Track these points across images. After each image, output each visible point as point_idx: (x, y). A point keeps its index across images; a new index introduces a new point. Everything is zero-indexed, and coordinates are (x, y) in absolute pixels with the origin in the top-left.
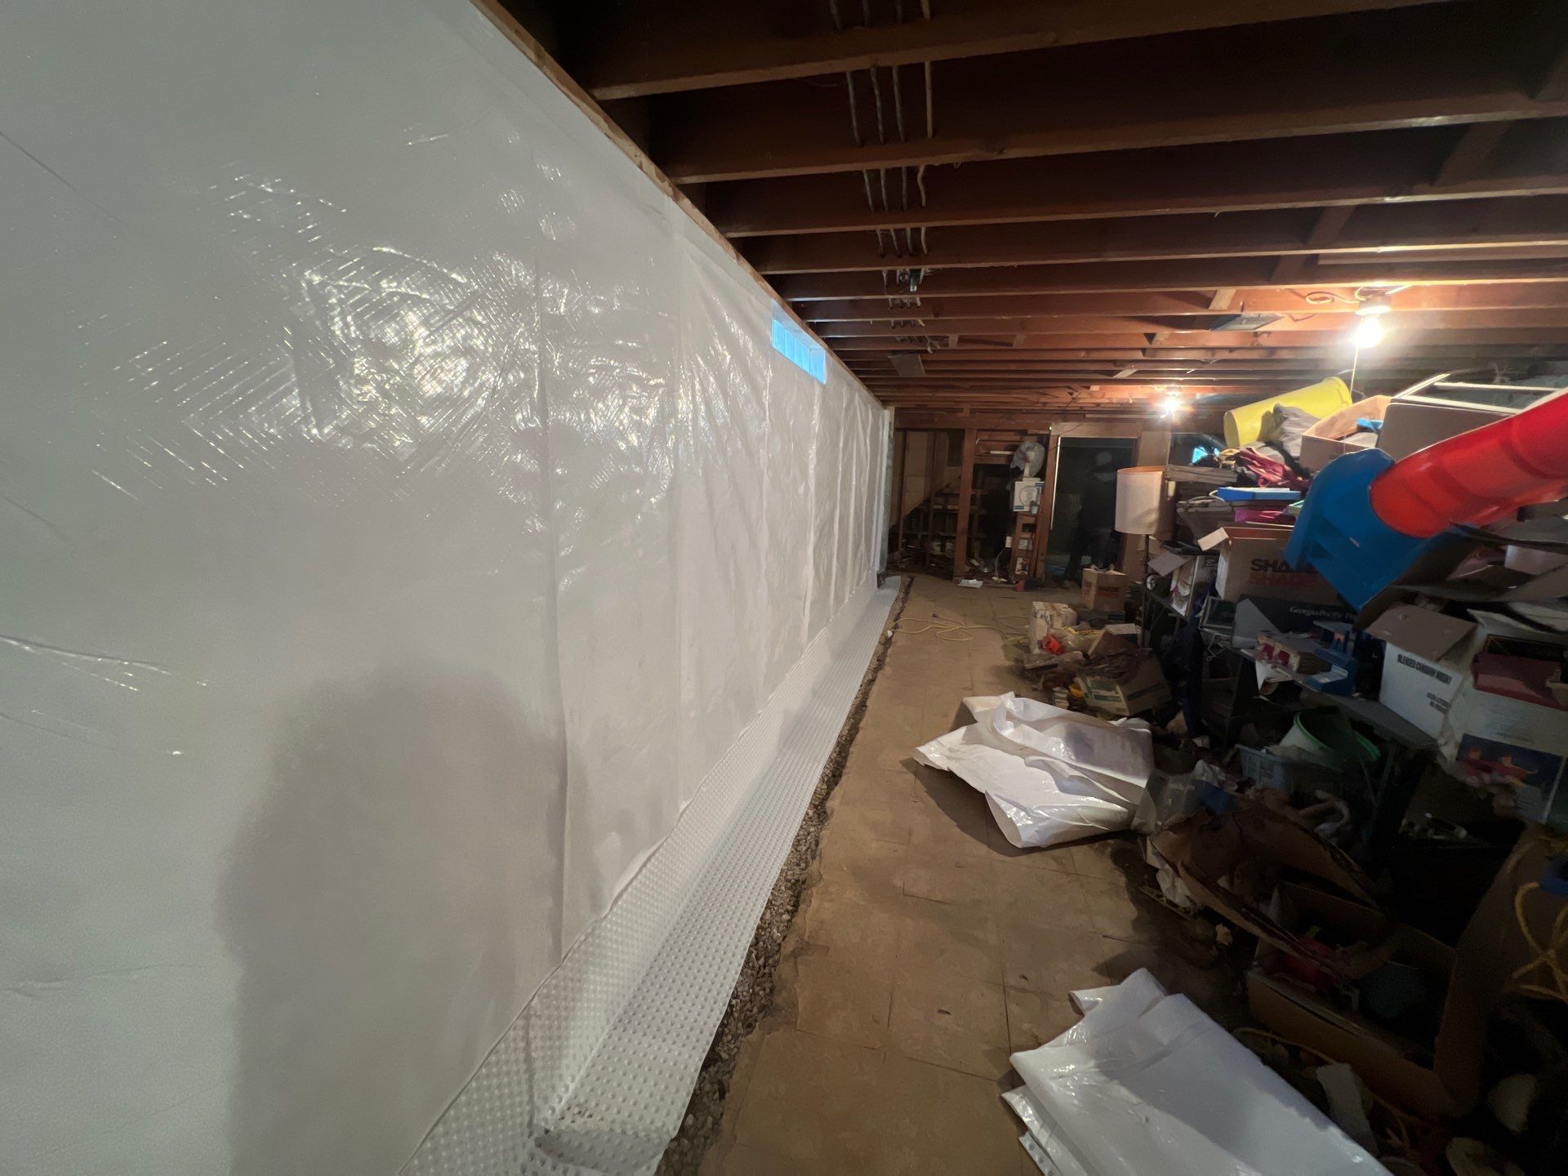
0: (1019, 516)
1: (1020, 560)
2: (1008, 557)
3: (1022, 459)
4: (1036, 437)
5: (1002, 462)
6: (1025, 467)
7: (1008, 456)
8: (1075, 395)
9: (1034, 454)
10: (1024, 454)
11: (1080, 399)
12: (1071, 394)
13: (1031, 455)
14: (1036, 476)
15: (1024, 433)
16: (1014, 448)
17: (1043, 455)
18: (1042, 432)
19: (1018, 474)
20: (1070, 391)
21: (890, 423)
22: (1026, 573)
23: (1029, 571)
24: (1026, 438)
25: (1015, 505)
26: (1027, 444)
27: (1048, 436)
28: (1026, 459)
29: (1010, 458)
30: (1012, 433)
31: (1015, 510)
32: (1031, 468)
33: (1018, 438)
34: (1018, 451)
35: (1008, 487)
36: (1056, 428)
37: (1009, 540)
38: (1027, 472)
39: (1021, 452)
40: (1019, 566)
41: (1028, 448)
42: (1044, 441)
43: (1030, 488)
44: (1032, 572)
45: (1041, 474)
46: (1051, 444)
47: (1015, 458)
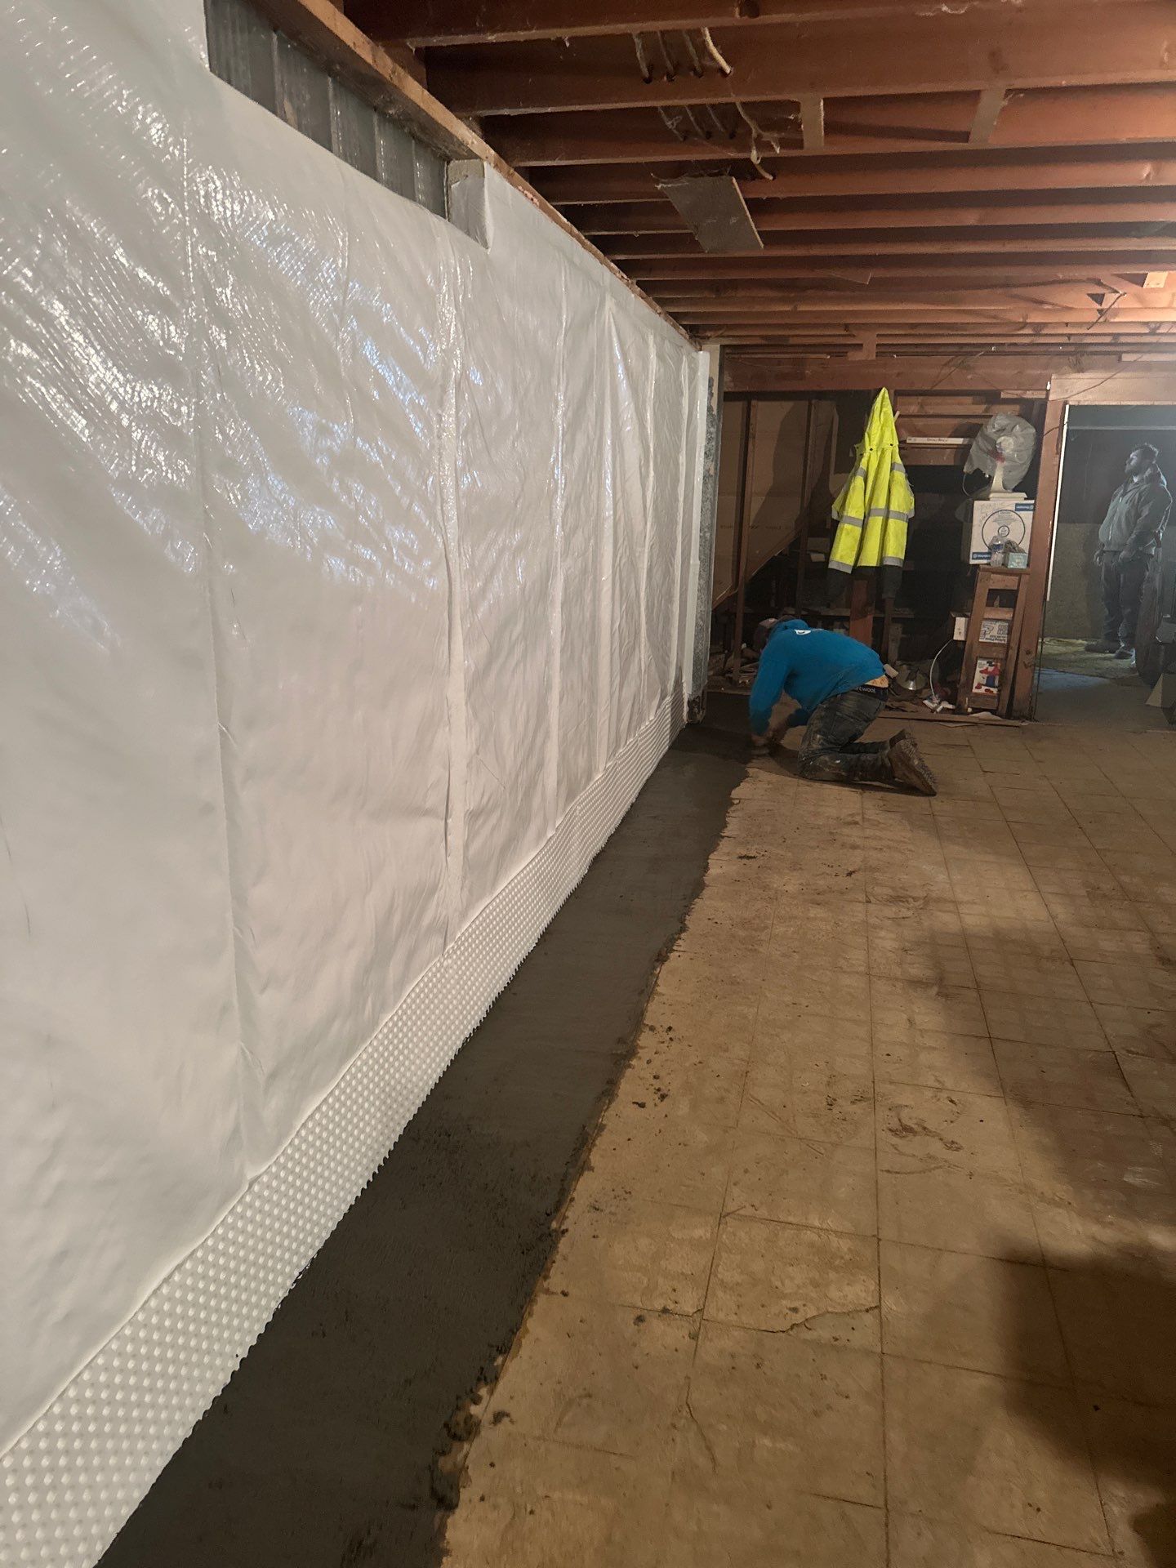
0: (981, 574)
1: (982, 664)
2: (956, 659)
3: (989, 453)
4: (1017, 407)
5: (947, 459)
6: (995, 467)
7: (958, 447)
8: (1110, 298)
9: (1013, 443)
10: (994, 443)
11: (1117, 312)
12: (1099, 298)
13: (1007, 444)
14: (1015, 490)
15: (992, 398)
16: (971, 431)
17: (1031, 443)
18: (1029, 395)
19: (980, 485)
20: (1098, 290)
21: (711, 380)
22: (995, 691)
23: (1000, 688)
24: (996, 408)
25: (973, 550)
26: (1000, 421)
27: (1044, 403)
28: (996, 454)
29: (963, 452)
30: (969, 399)
31: (972, 562)
32: (1007, 471)
33: (980, 409)
34: (979, 438)
35: (959, 514)
36: (1060, 386)
37: (960, 623)
38: (997, 482)
39: (987, 438)
40: (979, 678)
41: (1002, 430)
42: (1034, 413)
43: (1006, 515)
44: (1006, 692)
45: (1028, 485)
46: (1050, 422)
47: (973, 450)
